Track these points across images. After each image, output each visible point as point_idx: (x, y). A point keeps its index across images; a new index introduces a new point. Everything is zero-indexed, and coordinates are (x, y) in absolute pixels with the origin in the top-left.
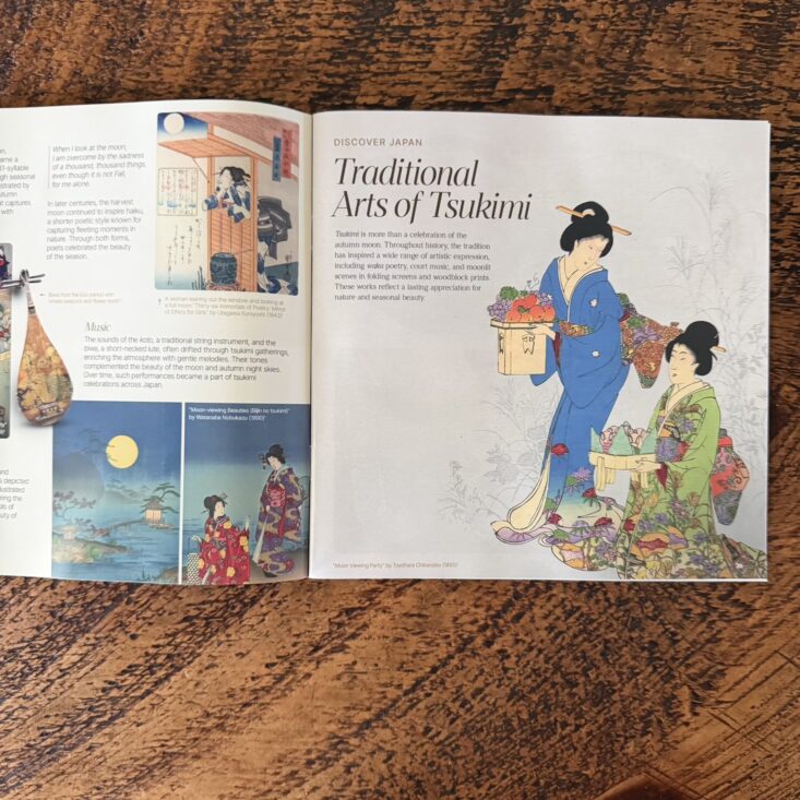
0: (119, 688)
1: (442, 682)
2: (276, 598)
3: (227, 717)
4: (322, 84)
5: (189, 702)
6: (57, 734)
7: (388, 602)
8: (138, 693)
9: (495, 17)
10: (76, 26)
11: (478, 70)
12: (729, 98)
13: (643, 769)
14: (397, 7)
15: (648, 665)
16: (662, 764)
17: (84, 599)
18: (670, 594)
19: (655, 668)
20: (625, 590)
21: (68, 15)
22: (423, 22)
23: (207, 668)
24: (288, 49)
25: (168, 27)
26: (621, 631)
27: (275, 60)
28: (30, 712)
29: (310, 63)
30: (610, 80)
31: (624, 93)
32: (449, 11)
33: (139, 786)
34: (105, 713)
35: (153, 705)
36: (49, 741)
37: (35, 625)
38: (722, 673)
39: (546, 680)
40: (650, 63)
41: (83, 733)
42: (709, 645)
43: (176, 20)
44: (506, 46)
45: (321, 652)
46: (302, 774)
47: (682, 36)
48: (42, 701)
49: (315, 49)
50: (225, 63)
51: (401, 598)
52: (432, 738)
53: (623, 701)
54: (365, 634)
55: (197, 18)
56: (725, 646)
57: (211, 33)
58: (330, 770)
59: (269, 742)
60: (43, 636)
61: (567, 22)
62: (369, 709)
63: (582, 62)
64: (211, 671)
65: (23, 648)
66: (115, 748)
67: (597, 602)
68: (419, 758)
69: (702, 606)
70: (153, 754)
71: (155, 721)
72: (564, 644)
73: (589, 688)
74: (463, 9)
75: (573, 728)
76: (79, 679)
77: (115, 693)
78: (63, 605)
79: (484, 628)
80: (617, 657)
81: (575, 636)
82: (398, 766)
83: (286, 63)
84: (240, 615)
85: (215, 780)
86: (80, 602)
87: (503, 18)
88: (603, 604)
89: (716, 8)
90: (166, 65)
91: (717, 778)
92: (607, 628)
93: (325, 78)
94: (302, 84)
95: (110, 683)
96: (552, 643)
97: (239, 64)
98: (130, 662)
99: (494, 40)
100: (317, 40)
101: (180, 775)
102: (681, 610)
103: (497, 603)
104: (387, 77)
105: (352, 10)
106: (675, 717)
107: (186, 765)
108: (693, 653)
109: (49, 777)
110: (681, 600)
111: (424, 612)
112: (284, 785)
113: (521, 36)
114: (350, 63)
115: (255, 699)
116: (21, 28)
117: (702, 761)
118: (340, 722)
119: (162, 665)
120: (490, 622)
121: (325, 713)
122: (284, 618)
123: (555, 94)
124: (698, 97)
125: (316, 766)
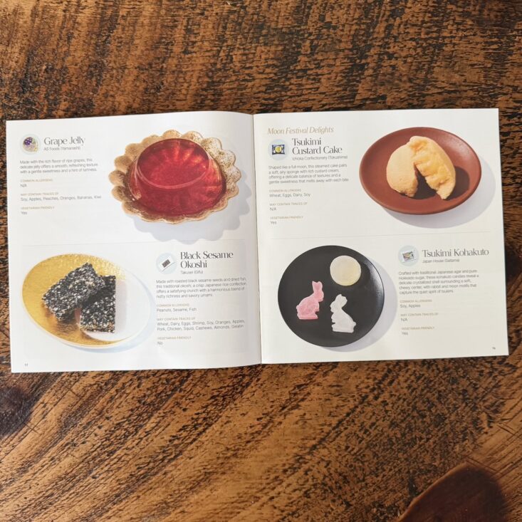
0: (178, 439)
1: (353, 421)
2: (260, 382)
3: (238, 449)
4: (262, 105)
5: (218, 443)
6: (146, 468)
7: (320, 380)
8: (189, 441)
9: (352, 60)
10: (126, 82)
11: (345, 90)
12: (481, 94)
13: (465, 459)
14: (299, 59)
15: (463, 403)
16: (475, 456)
17: (156, 391)
18: (471, 363)
19: (467, 404)
20: (447, 363)
21: (122, 77)
22: (314, 66)
23: (225, 424)
24: (243, 87)
25: (176, 79)
26: (447, 386)
27: (236, 94)
28: (131, 457)
29: (255, 94)
30: (416, 89)
31: (424, 96)
32: (327, 59)
33: (193, 492)
34: (171, 453)
35: (197, 447)
36: (142, 472)
37: (130, 408)
38: (503, 404)
39: (409, 415)
40: (437, 78)
41: (160, 465)
42: (495, 389)
43: (181, 75)
44: (359, 75)
45: (286, 410)
46: (281, 478)
47: (453, 63)
48: (137, 450)
49: (257, 85)
50: (209, 97)
51: (327, 377)
52: (350, 452)
53: (451, 423)
54: (309, 398)
55: (192, 73)
56: (503, 389)
57: (200, 80)
58: (296, 474)
59: (262, 461)
60: (135, 414)
61: (391, 59)
62: (314, 439)
63: (401, 80)
64: (228, 425)
65: (124, 422)
66: (178, 473)
67: (433, 371)
68: (344, 463)
69: (489, 368)
70: (199, 474)
71: (200, 456)
72: (417, 395)
73: (433, 418)
74: (334, 57)
75: (425, 440)
76: (156, 436)
77: (176, 442)
78: (145, 396)
79: (373, 390)
80: (445, 399)
81: (422, 390)
82: (333, 469)
83: (242, 95)
84: (241, 392)
85: (234, 485)
86: (154, 394)
87: (356, 60)
88: (436, 371)
89: (470, 46)
90: (177, 100)
91: (505, 461)
92: (439, 384)
93: (263, 101)
94: (252, 106)
95: (173, 437)
96: (410, 395)
97: (217, 97)
98: (184, 424)
99: (352, 72)
100: (257, 81)
101: (215, 484)
102: (478, 371)
103: (379, 376)
104: (297, 98)
105: (275, 62)
106: (480, 430)
107: (218, 478)
108: (486, 394)
109: (143, 491)
110: (477, 366)
111: (340, 384)
112: (272, 484)
113: (367, 69)
114: (276, 92)
115: (254, 438)
116: (97, 85)
117: (496, 453)
118: (299, 447)
119: (201, 424)
120: (376, 387)
121: (291, 443)
122: (265, 393)
123: (388, 99)
124: (464, 95)
125: (289, 473)
